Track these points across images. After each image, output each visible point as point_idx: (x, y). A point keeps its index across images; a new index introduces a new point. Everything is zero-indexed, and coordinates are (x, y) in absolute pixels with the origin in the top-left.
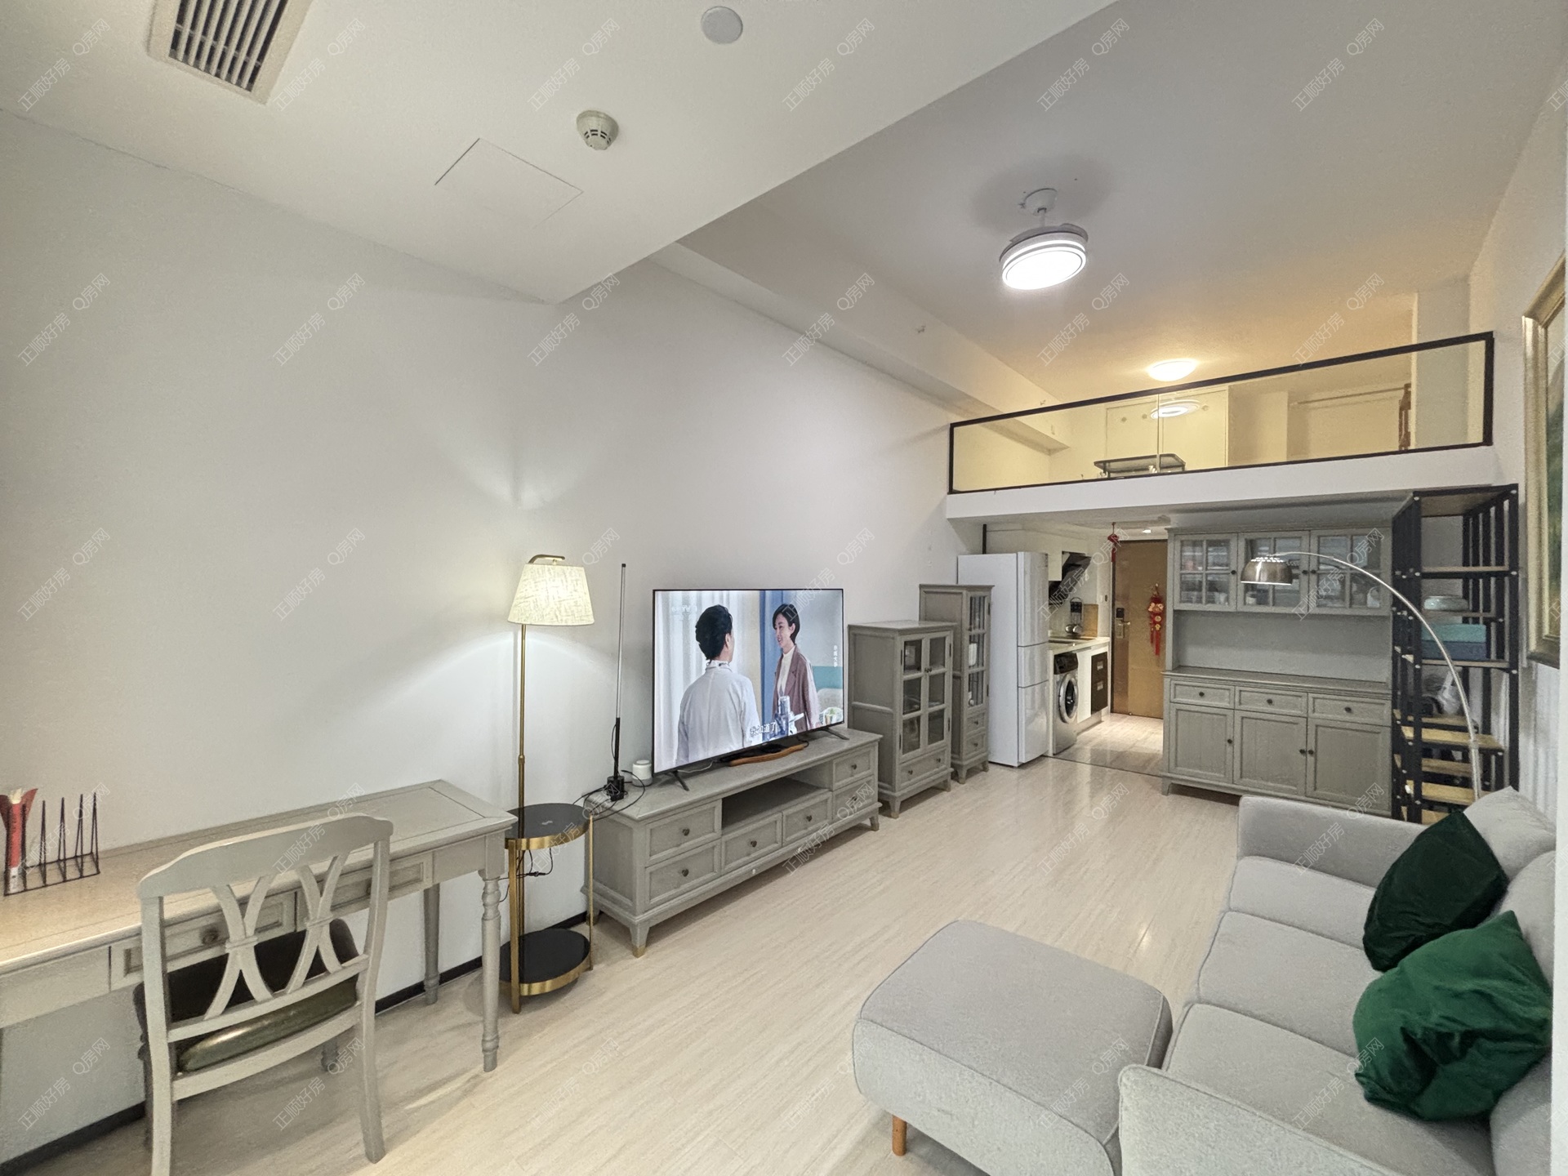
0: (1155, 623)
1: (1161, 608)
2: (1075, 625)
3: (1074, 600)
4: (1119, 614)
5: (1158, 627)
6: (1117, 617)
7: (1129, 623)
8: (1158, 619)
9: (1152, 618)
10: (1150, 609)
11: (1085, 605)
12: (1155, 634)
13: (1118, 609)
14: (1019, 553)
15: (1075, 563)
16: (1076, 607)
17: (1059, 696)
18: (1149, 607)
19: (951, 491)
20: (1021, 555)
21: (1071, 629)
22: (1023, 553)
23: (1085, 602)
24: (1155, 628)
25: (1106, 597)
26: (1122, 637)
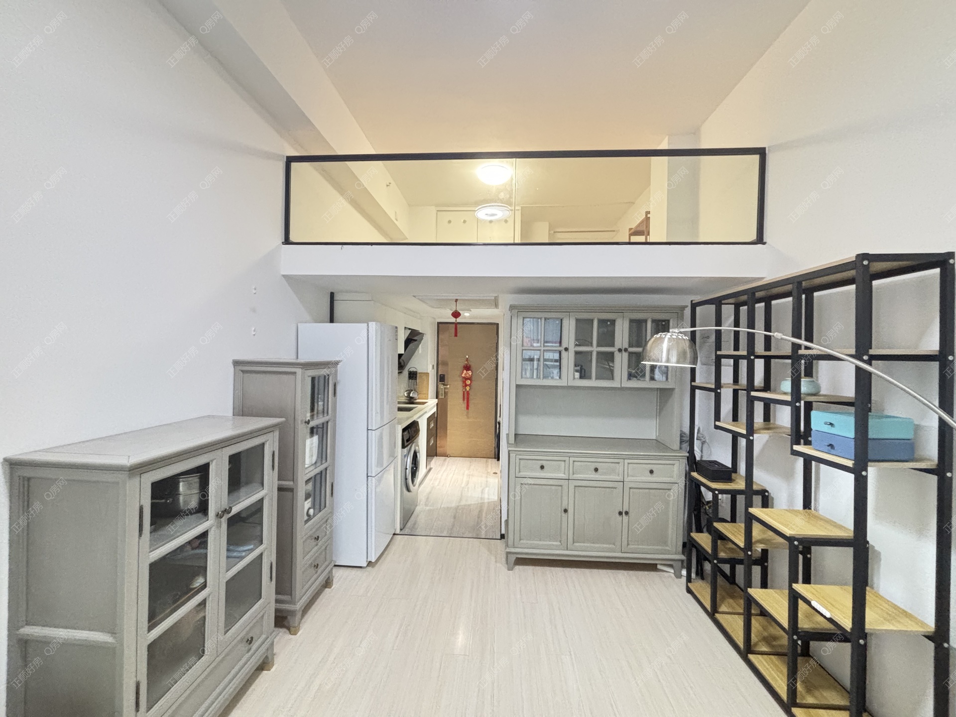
0: (466, 385)
1: (470, 374)
2: (412, 391)
3: (411, 370)
4: (441, 379)
5: (468, 388)
6: (440, 381)
7: (448, 386)
8: (468, 382)
9: (464, 382)
10: (463, 375)
11: (420, 373)
12: (466, 393)
13: (440, 375)
14: (370, 324)
15: (413, 338)
16: (413, 375)
17: (406, 469)
18: (462, 374)
19: (287, 241)
20: (373, 325)
21: (409, 394)
22: (374, 323)
23: (419, 371)
24: (466, 389)
25: (433, 366)
26: (443, 397)
